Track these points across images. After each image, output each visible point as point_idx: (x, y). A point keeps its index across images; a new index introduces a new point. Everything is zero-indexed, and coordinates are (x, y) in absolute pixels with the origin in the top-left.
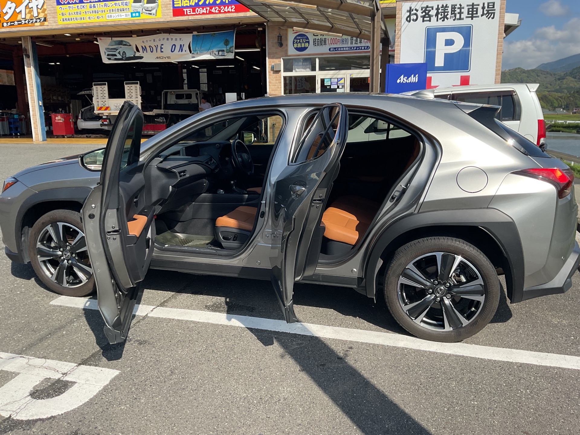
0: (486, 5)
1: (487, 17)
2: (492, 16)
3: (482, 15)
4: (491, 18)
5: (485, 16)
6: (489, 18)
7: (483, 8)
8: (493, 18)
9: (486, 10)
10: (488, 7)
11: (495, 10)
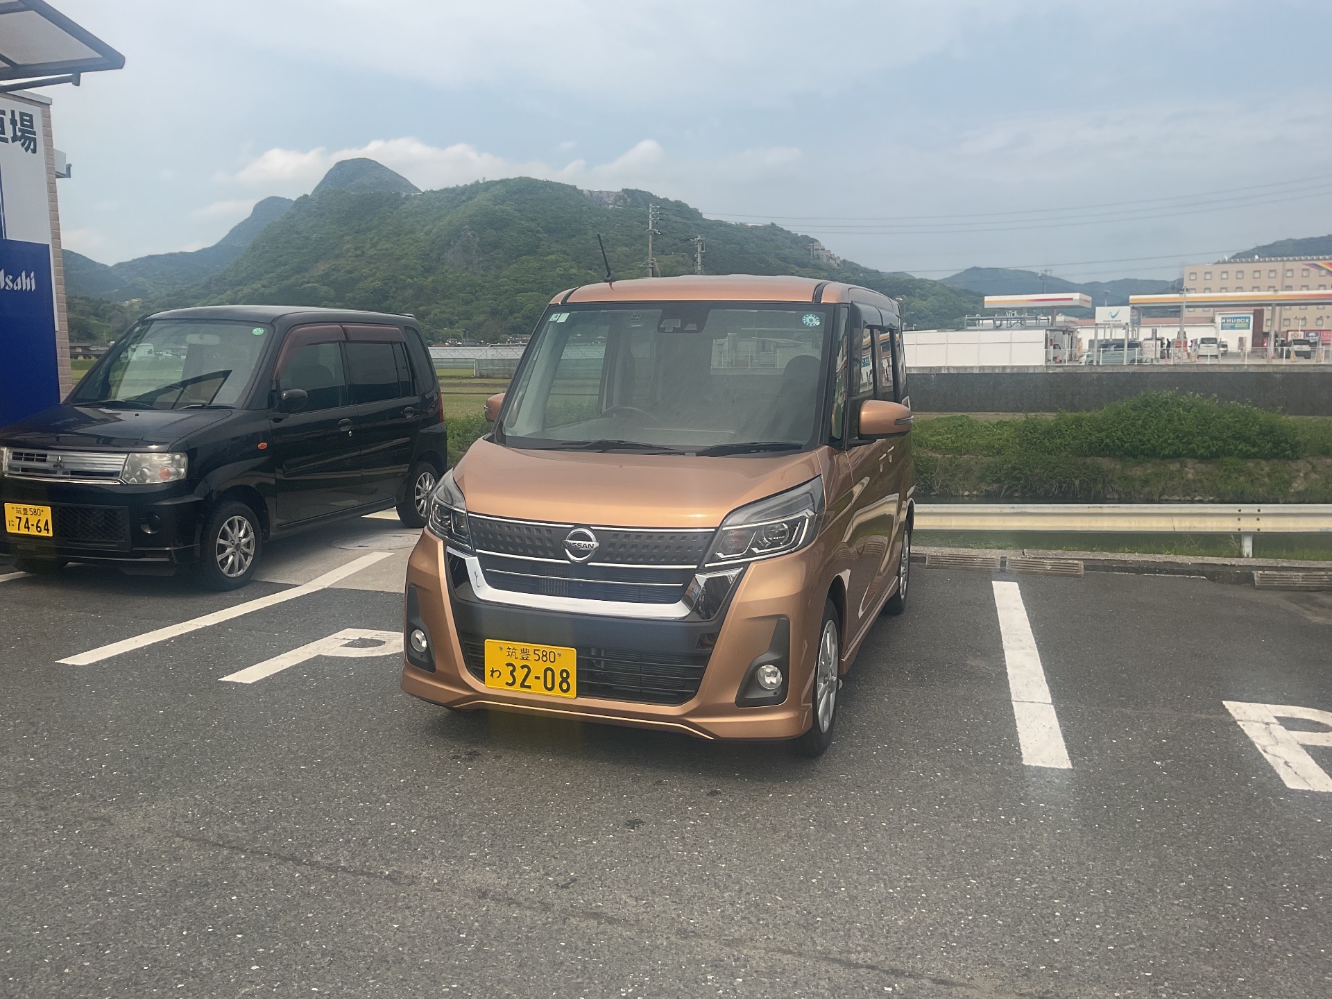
0: (17, 118)
1: (23, 145)
2: (32, 147)
3: (14, 139)
4: (30, 151)
5: (18, 143)
6: (27, 150)
7: (13, 122)
8: (34, 151)
9: (20, 130)
10: (22, 125)
11: (34, 133)
